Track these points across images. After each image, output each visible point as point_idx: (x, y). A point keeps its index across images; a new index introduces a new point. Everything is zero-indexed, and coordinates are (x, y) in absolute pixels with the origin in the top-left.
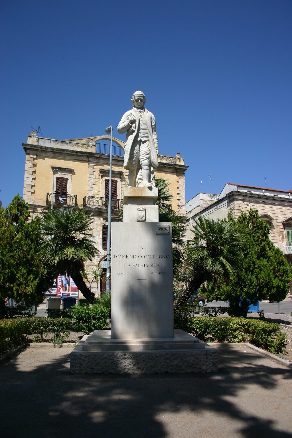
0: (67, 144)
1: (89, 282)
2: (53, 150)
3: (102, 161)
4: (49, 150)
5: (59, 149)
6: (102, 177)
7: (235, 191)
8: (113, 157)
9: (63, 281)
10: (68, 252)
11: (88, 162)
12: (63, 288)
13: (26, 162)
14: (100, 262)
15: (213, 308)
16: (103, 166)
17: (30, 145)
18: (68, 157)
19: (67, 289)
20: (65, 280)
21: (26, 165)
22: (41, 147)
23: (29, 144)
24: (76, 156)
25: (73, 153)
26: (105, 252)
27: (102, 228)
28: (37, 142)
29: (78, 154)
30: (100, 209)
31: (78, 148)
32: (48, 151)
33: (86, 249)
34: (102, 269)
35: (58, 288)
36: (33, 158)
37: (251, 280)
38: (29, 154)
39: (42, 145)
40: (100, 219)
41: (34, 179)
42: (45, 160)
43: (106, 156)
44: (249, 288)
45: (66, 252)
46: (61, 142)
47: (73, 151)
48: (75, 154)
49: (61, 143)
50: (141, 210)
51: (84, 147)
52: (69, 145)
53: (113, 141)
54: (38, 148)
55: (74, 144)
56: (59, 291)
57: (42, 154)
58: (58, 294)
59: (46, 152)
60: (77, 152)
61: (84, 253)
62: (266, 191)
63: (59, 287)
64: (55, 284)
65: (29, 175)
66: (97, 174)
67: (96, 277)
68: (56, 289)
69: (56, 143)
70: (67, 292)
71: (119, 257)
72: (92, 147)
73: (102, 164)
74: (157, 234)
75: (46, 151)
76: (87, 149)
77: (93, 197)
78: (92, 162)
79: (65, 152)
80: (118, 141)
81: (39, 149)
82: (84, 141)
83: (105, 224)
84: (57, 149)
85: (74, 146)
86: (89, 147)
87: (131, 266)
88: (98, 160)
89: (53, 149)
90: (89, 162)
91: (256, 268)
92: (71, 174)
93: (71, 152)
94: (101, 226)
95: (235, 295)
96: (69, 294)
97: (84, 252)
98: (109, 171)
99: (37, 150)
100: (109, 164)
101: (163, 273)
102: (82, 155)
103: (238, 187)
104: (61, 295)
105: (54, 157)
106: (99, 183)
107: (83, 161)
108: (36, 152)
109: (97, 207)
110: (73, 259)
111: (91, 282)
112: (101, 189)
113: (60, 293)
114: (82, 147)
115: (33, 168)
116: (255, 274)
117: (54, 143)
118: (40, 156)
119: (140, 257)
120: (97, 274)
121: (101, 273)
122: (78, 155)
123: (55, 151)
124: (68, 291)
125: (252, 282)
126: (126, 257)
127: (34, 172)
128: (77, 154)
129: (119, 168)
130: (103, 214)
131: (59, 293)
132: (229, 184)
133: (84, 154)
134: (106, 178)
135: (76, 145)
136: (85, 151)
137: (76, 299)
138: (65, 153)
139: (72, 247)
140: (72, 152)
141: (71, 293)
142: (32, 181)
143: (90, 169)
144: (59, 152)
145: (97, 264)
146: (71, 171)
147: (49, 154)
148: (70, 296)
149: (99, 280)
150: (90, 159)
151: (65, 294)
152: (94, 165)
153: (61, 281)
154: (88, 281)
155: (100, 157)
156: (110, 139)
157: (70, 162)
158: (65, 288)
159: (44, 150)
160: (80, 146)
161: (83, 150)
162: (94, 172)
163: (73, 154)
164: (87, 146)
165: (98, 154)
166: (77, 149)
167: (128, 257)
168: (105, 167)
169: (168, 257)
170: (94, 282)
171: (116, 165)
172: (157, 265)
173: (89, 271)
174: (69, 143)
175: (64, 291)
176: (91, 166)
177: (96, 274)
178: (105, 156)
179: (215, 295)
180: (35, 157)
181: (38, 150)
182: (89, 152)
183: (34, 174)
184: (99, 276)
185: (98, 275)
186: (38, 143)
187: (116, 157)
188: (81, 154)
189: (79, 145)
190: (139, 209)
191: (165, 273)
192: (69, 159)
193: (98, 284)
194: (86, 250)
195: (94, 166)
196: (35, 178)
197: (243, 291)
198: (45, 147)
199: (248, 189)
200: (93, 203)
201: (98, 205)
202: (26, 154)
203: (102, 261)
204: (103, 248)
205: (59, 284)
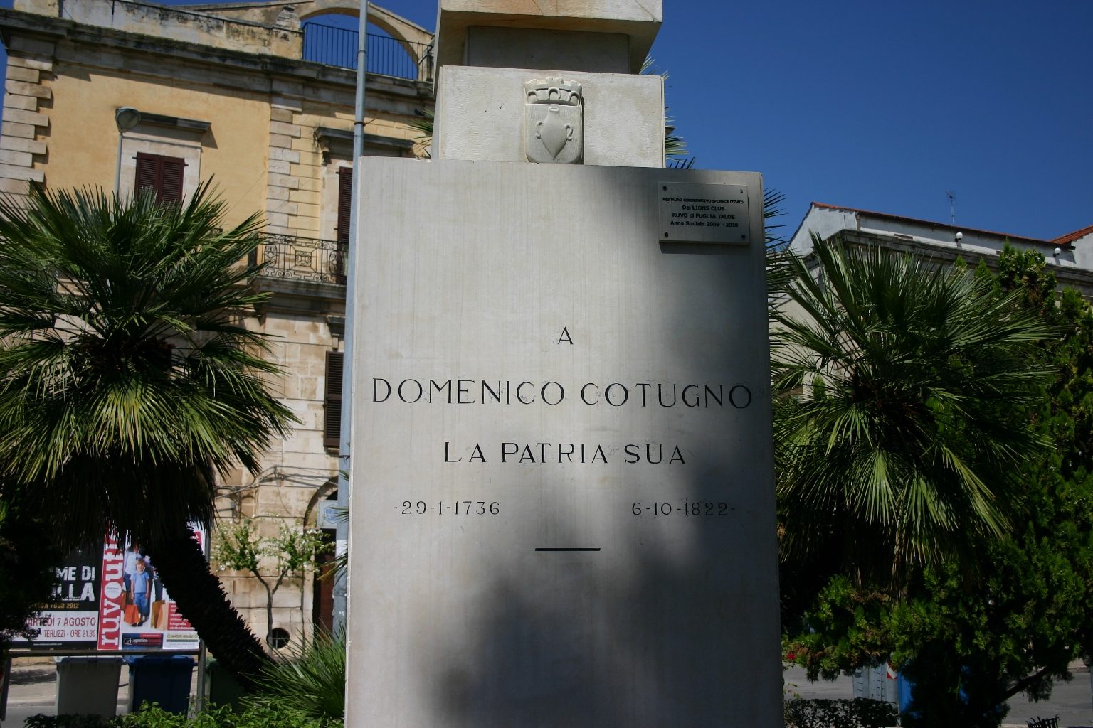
0: (185, 20)
1: (266, 585)
2: (124, 40)
3: (326, 95)
4: (109, 41)
5: (149, 37)
6: (327, 158)
7: (851, 232)
8: (369, 78)
9: (129, 576)
10: (121, 415)
11: (270, 96)
12: (131, 609)
13: (10, 85)
14: (313, 502)
15: (824, 703)
16: (331, 115)
17: (24, 18)
18: (186, 75)
19: (147, 615)
20: (139, 572)
21: (7, 99)
22: (74, 28)
23: (19, 13)
24: (220, 72)
25: (210, 60)
26: (335, 464)
27: (322, 365)
28: (57, 6)
29: (229, 62)
30: (318, 286)
31: (231, 39)
32: (105, 46)
33: (220, 397)
34: (320, 532)
35: (106, 612)
36: (37, 72)
37: (1047, 575)
38: (20, 54)
39: (78, 20)
40: (315, 329)
41: (40, 158)
42: (89, 79)
43: (345, 74)
44: (1038, 613)
45: (107, 412)
46: (159, 11)
47: (208, 51)
48: (216, 60)
49: (157, 16)
50: (554, 96)
51: (254, 37)
52: (190, 24)
53: (370, 18)
54: (58, 32)
55: (213, 23)
56: (112, 625)
57: (79, 57)
58: (105, 641)
59: (94, 51)
60: (225, 54)
61: (212, 419)
62: (968, 238)
63: (109, 607)
64: (88, 592)
65: (19, 140)
66: (306, 148)
67: (293, 565)
68: (95, 614)
69: (139, 17)
70: (147, 629)
71: (410, 391)
72: (285, 37)
73: (325, 107)
74: (667, 246)
75: (96, 45)
76: (266, 43)
77: (288, 240)
78: (288, 100)
79: (174, 53)
80: (392, 22)
81: (65, 33)
82: (255, 15)
83: (335, 349)
84: (142, 40)
85: (213, 32)
86: (276, 36)
87: (493, 453)
88: (309, 92)
89: (123, 36)
90: (275, 98)
91: (1066, 516)
92: (199, 144)
93: (197, 53)
94: (317, 355)
95: (962, 648)
96: (158, 640)
97: (209, 414)
98: (351, 134)
99: (55, 39)
100: (350, 109)
101: (709, 506)
102: (246, 66)
103: (863, 219)
104: (118, 642)
105: (129, 72)
106: (314, 184)
107: (249, 91)
108: (52, 47)
109: (302, 277)
110: (146, 451)
111: (274, 585)
112: (323, 208)
113: (116, 634)
114: (246, 35)
115: (38, 111)
116: (1063, 545)
117: (131, 15)
118: (69, 65)
119: (552, 392)
120: (299, 549)
121: (317, 548)
122: (227, 67)
123: (131, 46)
124: (155, 624)
125: (1053, 582)
126: (454, 391)
127: (42, 130)
128: (224, 61)
129: (397, 124)
130: (329, 307)
131: (110, 636)
132: (822, 207)
133: (255, 64)
134: (344, 163)
135: (219, 27)
136: (257, 53)
137: (192, 660)
138: (172, 57)
139: (145, 386)
140: (203, 55)
141: (166, 633)
142: (33, 167)
143: (276, 127)
144: (151, 50)
145: (300, 513)
146: (200, 132)
147: (105, 59)
148: (164, 648)
149: (310, 578)
150: (277, 86)
151: (136, 641)
152: (294, 112)
153: (119, 576)
154: (262, 581)
155: (320, 78)
156: (358, 11)
157: (197, 93)
158: (140, 610)
159: (86, 38)
160: (237, 31)
161: (252, 48)
162: (293, 137)
163: (209, 64)
164: (266, 32)
165: (310, 66)
166: (222, 40)
167: (474, 391)
168: (341, 121)
169: (740, 396)
170: (287, 585)
171: (384, 114)
172: (667, 455)
173: (265, 538)
174: (193, 17)
175: (134, 625)
176: (282, 114)
177: (293, 553)
178: (340, 74)
179: (852, 646)
180: (47, 66)
181: (62, 37)
182: (273, 58)
183: (40, 137)
184: (309, 559)
185: (306, 556)
186: (60, 11)
187: (384, 81)
188: (240, 65)
189: (235, 26)
190: (542, 95)
191: (724, 507)
192: (192, 84)
193: (302, 593)
194: (224, 406)
195: (295, 116)
196: (44, 152)
197: (1005, 629)
198: (92, 28)
199: (898, 226)
200: (287, 264)
201: (310, 270)
202: (10, 52)
203: (322, 500)
204: (326, 446)
205: (113, 590)
